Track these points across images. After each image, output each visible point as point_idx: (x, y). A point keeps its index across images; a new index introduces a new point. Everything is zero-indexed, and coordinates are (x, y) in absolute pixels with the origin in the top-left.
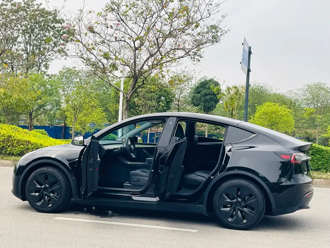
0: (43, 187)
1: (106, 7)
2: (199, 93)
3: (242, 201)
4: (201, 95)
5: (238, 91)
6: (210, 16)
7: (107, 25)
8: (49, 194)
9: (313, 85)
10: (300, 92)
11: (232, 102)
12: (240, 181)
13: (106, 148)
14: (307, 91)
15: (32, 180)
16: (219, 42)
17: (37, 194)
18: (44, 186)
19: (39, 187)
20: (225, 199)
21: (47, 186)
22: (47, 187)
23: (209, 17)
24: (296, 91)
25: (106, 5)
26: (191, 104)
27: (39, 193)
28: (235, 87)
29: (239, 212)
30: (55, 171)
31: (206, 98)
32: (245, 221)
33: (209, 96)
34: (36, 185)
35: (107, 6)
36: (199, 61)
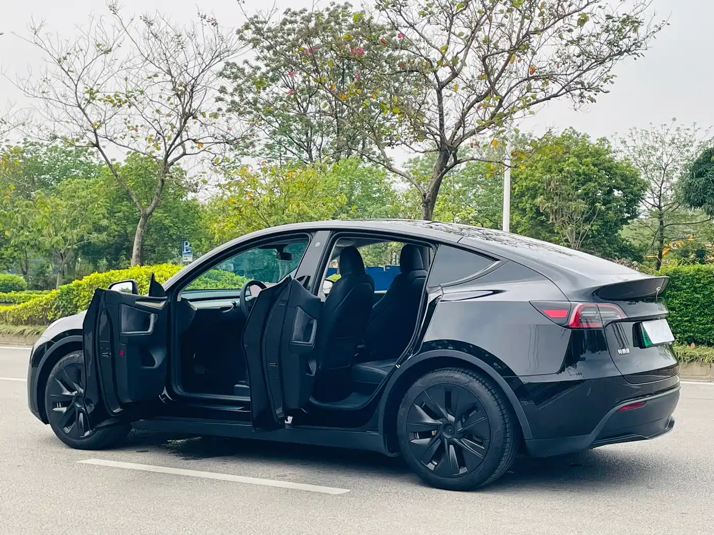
0: (74, 393)
2: (700, 175)
3: (456, 421)
4: (707, 179)
12: (452, 375)
13: (196, 306)
15: (53, 379)
17: (65, 409)
18: (76, 392)
19: (68, 393)
20: (421, 417)
21: (82, 391)
22: (81, 393)
26: (684, 201)
27: (68, 407)
29: (452, 447)
32: (463, 471)
34: (62, 391)
36: (593, 100)
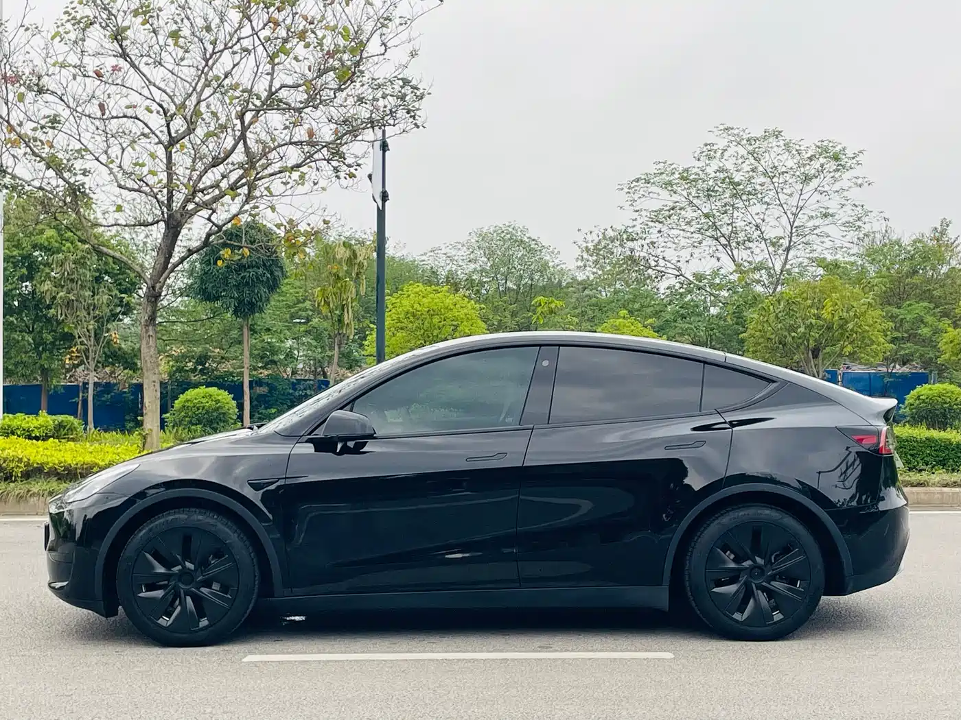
0: (175, 570)
1: (66, 13)
5: (355, 256)
6: (386, 50)
7: (85, 70)
8: (198, 589)
9: (495, 231)
10: (461, 253)
11: (342, 286)
12: (760, 511)
14: (479, 248)
15: (139, 552)
16: (421, 127)
17: (159, 593)
18: (179, 567)
19: (163, 570)
21: (189, 565)
22: (189, 569)
23: (384, 54)
24: (448, 250)
25: (67, 7)
26: (197, 294)
27: (165, 590)
28: (347, 245)
30: (212, 521)
31: (243, 278)
33: (250, 270)
34: (153, 567)
35: (69, 9)
